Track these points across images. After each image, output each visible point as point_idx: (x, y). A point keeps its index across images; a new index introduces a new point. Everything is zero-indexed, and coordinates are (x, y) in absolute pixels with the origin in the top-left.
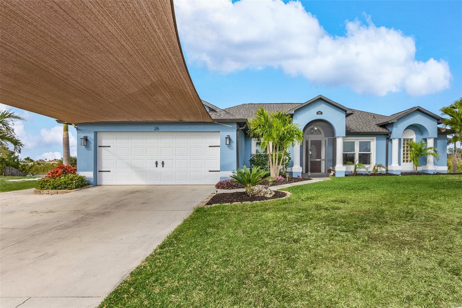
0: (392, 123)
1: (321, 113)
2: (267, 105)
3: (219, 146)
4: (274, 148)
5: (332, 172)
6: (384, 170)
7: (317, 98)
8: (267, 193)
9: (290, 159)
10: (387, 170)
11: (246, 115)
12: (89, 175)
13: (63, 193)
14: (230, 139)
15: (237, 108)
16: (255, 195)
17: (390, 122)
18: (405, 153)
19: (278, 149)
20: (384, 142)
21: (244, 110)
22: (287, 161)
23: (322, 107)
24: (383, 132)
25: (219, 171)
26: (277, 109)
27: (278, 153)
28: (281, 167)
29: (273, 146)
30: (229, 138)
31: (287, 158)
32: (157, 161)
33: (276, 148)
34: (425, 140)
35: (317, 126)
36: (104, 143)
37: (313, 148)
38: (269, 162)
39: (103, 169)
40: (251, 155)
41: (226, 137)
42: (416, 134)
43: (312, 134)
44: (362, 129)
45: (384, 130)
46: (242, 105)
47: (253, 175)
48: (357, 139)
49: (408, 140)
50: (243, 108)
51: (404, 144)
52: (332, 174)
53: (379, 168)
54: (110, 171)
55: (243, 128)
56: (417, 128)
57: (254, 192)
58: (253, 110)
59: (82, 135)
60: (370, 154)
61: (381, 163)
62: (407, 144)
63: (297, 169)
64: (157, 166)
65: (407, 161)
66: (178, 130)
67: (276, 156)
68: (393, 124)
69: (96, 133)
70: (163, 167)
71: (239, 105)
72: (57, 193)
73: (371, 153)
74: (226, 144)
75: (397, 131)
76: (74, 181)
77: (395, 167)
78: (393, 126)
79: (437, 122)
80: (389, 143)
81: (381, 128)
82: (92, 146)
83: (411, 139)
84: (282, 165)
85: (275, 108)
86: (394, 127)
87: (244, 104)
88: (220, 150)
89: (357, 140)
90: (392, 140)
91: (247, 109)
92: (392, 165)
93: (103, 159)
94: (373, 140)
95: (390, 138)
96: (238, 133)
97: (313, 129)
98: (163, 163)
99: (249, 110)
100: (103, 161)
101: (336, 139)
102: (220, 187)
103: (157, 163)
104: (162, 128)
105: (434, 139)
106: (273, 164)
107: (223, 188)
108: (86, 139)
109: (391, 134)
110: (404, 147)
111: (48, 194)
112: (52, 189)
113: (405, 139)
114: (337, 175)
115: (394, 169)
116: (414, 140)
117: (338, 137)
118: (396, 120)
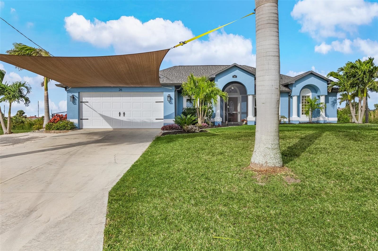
0: (291, 84)
1: (236, 77)
2: (195, 67)
3: (163, 102)
4: (201, 103)
5: (244, 121)
6: (286, 120)
7: (232, 65)
8: (196, 130)
9: (213, 112)
10: (289, 121)
11: (177, 76)
12: (75, 121)
13: (64, 132)
15: (170, 70)
16: (189, 131)
17: (290, 83)
18: (303, 107)
19: (203, 104)
20: (287, 99)
21: (176, 72)
22: (211, 113)
23: (237, 72)
24: (285, 91)
25: (163, 119)
26: (203, 71)
27: (203, 107)
28: (205, 118)
29: (200, 102)
30: (169, 96)
31: (211, 111)
32: (120, 112)
33: (202, 103)
34: (319, 96)
35: (233, 86)
36: (84, 99)
37: (231, 103)
38: (197, 114)
39: (83, 118)
40: (183, 109)
41: (168, 95)
42: (312, 93)
43: (230, 93)
45: (287, 89)
46: (173, 67)
47: (187, 119)
49: (306, 97)
50: (175, 70)
51: (303, 100)
52: (244, 123)
53: (282, 119)
54: (88, 119)
55: (179, 89)
56: (313, 88)
57: (189, 129)
58: (184, 72)
59: (71, 95)
61: (284, 115)
62: (305, 100)
63: (218, 119)
64: (120, 116)
65: (305, 114)
67: (202, 109)
68: (293, 85)
69: (79, 93)
70: (124, 116)
71: (171, 67)
72: (60, 132)
74: (168, 100)
75: (296, 90)
76: (69, 125)
77: (294, 118)
78: (292, 86)
79: (327, 83)
80: (291, 100)
81: (284, 87)
82: (77, 102)
83: (308, 96)
84: (207, 116)
85: (201, 70)
87: (175, 66)
88: (164, 104)
91: (178, 71)
92: (293, 116)
93: (83, 111)
95: (291, 96)
96: (175, 93)
97: (231, 88)
98: (124, 114)
99: (180, 72)
102: (165, 129)
103: (120, 114)
104: (124, 90)
105: (325, 96)
106: (200, 115)
107: (167, 130)
108: (73, 97)
109: (291, 92)
110: (303, 103)
111: (55, 133)
112: (56, 130)
113: (304, 96)
114: (249, 124)
115: (293, 119)
116: (311, 97)
117: (249, 95)
118: (294, 82)
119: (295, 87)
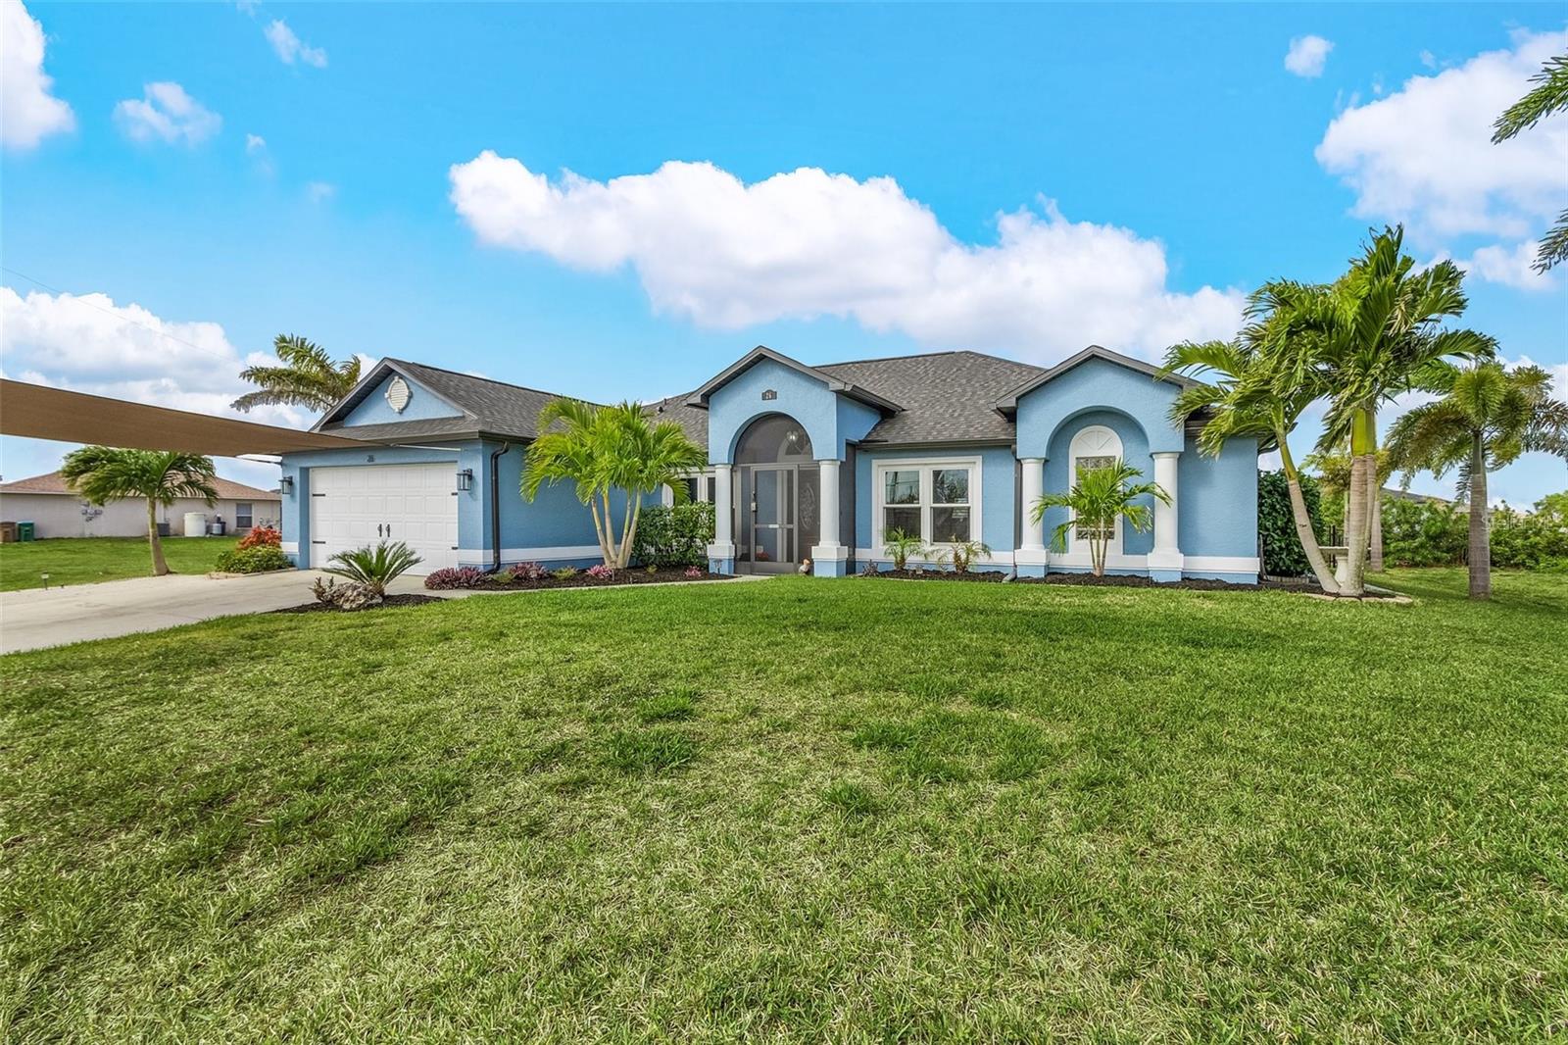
3: (457, 494)
5: (805, 561)
14: (471, 477)
20: (1007, 472)
23: (775, 378)
30: (469, 475)
32: (380, 525)
36: (319, 487)
39: (318, 538)
41: (461, 472)
44: (939, 433)
48: (926, 464)
49: (1095, 461)
54: (325, 543)
60: (967, 509)
64: (380, 535)
66: (407, 460)
69: (305, 471)
70: (389, 536)
73: (970, 507)
74: (462, 489)
75: (1030, 435)
82: (298, 495)
83: (1110, 460)
88: (458, 501)
89: (925, 468)
92: (1023, 546)
93: (318, 518)
94: (974, 466)
98: (388, 529)
100: (318, 522)
103: (380, 528)
104: (379, 458)
113: (1086, 458)
116: (1119, 465)
118: (1015, 399)
119: (1027, 421)
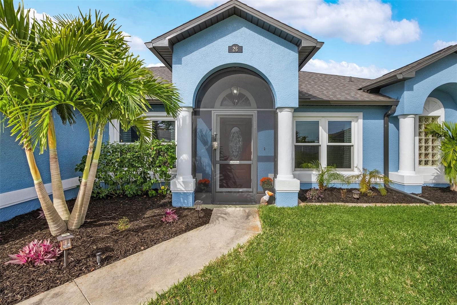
0: (403, 79)
1: (240, 50)
6: (380, 181)
18: (423, 146)
20: (379, 124)
23: (242, 34)
24: (381, 102)
37: (236, 134)
42: (444, 108)
44: (335, 96)
48: (323, 117)
49: (427, 118)
60: (350, 146)
62: (426, 127)
65: (426, 163)
68: (405, 82)
73: (353, 146)
75: (412, 99)
78: (404, 87)
80: (391, 126)
83: (434, 118)
86: (405, 90)
89: (323, 119)
90: (398, 120)
92: (401, 171)
94: (356, 119)
95: (395, 115)
101: (277, 113)
109: (397, 106)
110: (420, 134)
113: (423, 117)
116: (442, 120)
117: (281, 108)
118: (413, 74)
119: (412, 89)
